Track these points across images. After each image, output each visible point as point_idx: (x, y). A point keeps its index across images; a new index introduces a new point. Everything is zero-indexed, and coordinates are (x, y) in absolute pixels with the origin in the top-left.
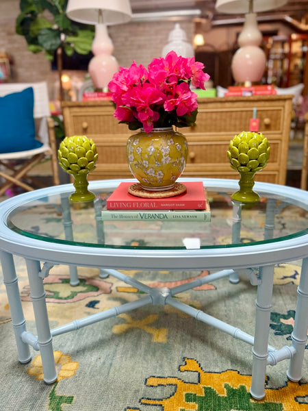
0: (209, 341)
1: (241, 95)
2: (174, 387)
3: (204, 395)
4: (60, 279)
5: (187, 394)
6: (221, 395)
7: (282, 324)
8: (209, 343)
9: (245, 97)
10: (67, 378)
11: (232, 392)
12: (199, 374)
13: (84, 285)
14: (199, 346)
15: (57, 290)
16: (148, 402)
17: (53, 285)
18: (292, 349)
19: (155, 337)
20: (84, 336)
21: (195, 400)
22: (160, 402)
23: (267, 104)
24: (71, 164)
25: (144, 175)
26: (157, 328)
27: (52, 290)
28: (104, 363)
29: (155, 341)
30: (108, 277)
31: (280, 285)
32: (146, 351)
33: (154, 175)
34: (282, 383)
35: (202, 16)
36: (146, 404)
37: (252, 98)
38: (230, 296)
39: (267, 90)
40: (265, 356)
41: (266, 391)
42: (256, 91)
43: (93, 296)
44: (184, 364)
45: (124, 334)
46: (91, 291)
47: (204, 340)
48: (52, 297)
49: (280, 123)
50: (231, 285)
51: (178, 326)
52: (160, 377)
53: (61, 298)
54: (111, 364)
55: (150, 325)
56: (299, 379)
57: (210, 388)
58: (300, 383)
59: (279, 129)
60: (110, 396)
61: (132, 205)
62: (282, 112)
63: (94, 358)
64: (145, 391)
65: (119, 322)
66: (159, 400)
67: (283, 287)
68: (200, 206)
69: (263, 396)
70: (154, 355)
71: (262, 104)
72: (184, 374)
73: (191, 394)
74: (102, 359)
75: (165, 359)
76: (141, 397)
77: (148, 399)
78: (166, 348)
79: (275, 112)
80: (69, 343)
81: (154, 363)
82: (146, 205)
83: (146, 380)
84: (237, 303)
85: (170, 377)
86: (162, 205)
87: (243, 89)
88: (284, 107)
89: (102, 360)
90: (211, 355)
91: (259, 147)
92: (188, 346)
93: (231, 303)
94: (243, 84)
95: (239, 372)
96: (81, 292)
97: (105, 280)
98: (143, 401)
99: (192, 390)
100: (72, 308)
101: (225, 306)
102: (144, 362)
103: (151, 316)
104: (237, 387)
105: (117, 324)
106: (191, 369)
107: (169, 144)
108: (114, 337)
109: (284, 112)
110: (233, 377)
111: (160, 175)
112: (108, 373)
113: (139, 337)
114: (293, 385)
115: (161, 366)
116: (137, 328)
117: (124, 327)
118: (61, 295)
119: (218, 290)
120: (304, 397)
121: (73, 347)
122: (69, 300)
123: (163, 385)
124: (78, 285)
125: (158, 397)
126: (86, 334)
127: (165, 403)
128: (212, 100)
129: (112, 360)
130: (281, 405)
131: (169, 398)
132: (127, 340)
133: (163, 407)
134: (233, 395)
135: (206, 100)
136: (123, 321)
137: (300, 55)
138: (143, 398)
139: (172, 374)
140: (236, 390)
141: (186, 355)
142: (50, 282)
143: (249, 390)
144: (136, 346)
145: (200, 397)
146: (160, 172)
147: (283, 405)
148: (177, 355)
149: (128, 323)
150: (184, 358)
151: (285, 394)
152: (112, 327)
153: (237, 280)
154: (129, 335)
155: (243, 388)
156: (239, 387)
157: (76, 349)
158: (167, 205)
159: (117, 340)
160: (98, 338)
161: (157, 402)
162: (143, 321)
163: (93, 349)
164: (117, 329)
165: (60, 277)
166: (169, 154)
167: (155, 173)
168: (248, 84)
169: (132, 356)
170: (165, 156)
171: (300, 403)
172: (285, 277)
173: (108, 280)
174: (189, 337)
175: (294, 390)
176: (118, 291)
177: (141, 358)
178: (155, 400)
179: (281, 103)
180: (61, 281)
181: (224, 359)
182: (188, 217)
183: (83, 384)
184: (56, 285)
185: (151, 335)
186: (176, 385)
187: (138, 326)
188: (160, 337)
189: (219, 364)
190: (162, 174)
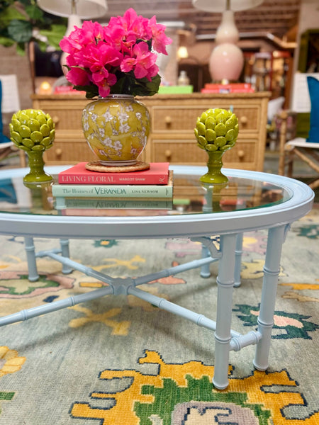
0: (174, 332)
1: (218, 93)
2: (130, 380)
3: (162, 387)
4: (18, 275)
5: (145, 386)
6: (181, 386)
7: (251, 316)
8: (174, 335)
9: (221, 94)
10: (10, 374)
11: (193, 383)
12: (160, 366)
13: (44, 281)
14: (163, 338)
15: (13, 286)
16: (99, 396)
17: (9, 281)
18: (258, 334)
19: (115, 330)
20: (37, 331)
21: (152, 392)
22: (114, 396)
23: (244, 102)
24: (23, 138)
25: (100, 147)
26: (119, 321)
27: (7, 286)
28: (55, 357)
29: (114, 334)
30: (71, 273)
31: (252, 279)
32: (104, 345)
33: (111, 146)
34: (248, 373)
35: (186, 29)
36: (97, 398)
37: (229, 96)
38: (200, 289)
39: (244, 88)
40: (227, 339)
41: (230, 381)
42: (233, 89)
43: (52, 291)
44: (144, 355)
45: (82, 328)
46: (52, 286)
47: (168, 332)
48: (7, 293)
49: (256, 122)
50: (202, 279)
51: (142, 319)
52: (116, 370)
53: (17, 294)
54: (63, 358)
55: (112, 319)
56: (265, 368)
57: (170, 380)
58: (267, 372)
59: (256, 129)
60: (57, 391)
61: (87, 179)
62: (258, 111)
63: (44, 353)
64: (97, 384)
65: (78, 316)
66: (112, 393)
67: (256, 281)
68: (161, 181)
69: (226, 385)
70: (112, 347)
71: (239, 101)
72: (143, 366)
73: (149, 386)
74: (53, 353)
75: (124, 351)
76: (92, 390)
77: (100, 393)
78: (126, 341)
79: (251, 111)
80: (18, 338)
81: (111, 356)
82: (102, 179)
83: (100, 373)
84: (206, 296)
85: (128, 370)
86: (121, 179)
87: (220, 86)
88: (260, 105)
89: (53, 355)
90: (174, 347)
91: (227, 122)
92: (150, 339)
93: (200, 296)
94: (220, 82)
95: (202, 363)
96: (40, 287)
97: (68, 276)
98: (94, 395)
99: (150, 382)
100: (28, 302)
101: (194, 299)
102: (100, 355)
103: (114, 310)
104: (199, 377)
105: (75, 318)
106: (151, 361)
107: (128, 110)
108: (70, 330)
109: (261, 111)
110: (196, 367)
111: (118, 145)
112: (59, 367)
113: (98, 330)
114: (259, 374)
115: (119, 359)
116: (97, 322)
117: (83, 320)
118: (16, 291)
119: (188, 284)
120: (271, 386)
121: (22, 342)
122: (25, 296)
123: (118, 378)
124: (37, 281)
125: (111, 390)
126: (39, 329)
127: (119, 396)
128: (189, 97)
129: (65, 354)
130: (245, 394)
131: (123, 391)
132: (85, 333)
133: (116, 401)
134: (194, 386)
135: (182, 97)
136: (82, 315)
137: (281, 72)
138: (94, 392)
139: (130, 366)
140: (198, 380)
141: (148, 347)
142: (7, 278)
143: (212, 380)
144: (94, 339)
145: (159, 389)
146: (118, 142)
147: (248, 395)
148: (137, 348)
149: (88, 317)
150: (145, 350)
151: (251, 383)
152: (69, 321)
153: (208, 274)
154: (87, 329)
155: (206, 379)
156: (201, 377)
157: (26, 343)
158: (126, 179)
159: (73, 334)
160: (52, 332)
161: (110, 396)
162: (105, 314)
163: (44, 344)
164: (73, 324)
165: (19, 273)
166: (128, 122)
167: (113, 144)
168: (225, 82)
169: (88, 349)
170: (123, 124)
171: (266, 392)
172: (258, 272)
173: (71, 276)
174: (153, 330)
175: (260, 379)
176: (80, 286)
177: (98, 351)
178: (108, 393)
179: (257, 101)
180: (19, 277)
181: (187, 350)
182: (148, 191)
183: (28, 379)
184: (13, 281)
185: (111, 329)
186: (133, 378)
187: (98, 319)
188: (121, 330)
189: (182, 356)
190: (120, 145)
